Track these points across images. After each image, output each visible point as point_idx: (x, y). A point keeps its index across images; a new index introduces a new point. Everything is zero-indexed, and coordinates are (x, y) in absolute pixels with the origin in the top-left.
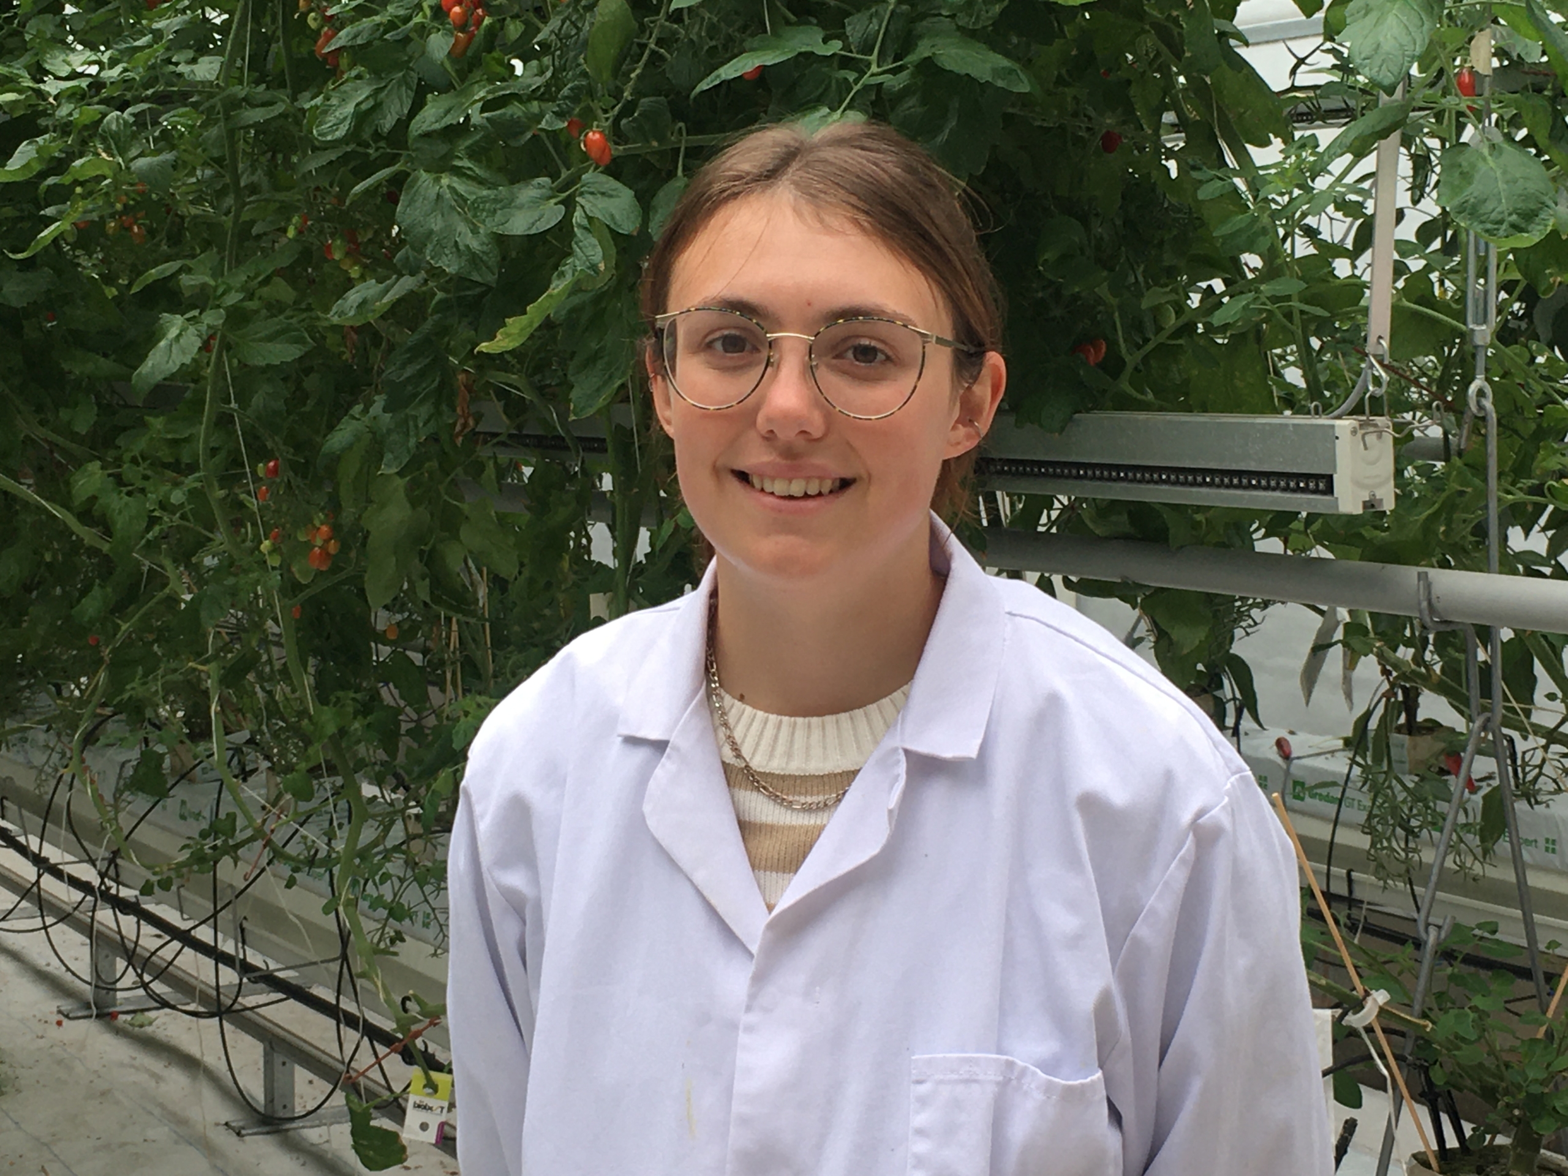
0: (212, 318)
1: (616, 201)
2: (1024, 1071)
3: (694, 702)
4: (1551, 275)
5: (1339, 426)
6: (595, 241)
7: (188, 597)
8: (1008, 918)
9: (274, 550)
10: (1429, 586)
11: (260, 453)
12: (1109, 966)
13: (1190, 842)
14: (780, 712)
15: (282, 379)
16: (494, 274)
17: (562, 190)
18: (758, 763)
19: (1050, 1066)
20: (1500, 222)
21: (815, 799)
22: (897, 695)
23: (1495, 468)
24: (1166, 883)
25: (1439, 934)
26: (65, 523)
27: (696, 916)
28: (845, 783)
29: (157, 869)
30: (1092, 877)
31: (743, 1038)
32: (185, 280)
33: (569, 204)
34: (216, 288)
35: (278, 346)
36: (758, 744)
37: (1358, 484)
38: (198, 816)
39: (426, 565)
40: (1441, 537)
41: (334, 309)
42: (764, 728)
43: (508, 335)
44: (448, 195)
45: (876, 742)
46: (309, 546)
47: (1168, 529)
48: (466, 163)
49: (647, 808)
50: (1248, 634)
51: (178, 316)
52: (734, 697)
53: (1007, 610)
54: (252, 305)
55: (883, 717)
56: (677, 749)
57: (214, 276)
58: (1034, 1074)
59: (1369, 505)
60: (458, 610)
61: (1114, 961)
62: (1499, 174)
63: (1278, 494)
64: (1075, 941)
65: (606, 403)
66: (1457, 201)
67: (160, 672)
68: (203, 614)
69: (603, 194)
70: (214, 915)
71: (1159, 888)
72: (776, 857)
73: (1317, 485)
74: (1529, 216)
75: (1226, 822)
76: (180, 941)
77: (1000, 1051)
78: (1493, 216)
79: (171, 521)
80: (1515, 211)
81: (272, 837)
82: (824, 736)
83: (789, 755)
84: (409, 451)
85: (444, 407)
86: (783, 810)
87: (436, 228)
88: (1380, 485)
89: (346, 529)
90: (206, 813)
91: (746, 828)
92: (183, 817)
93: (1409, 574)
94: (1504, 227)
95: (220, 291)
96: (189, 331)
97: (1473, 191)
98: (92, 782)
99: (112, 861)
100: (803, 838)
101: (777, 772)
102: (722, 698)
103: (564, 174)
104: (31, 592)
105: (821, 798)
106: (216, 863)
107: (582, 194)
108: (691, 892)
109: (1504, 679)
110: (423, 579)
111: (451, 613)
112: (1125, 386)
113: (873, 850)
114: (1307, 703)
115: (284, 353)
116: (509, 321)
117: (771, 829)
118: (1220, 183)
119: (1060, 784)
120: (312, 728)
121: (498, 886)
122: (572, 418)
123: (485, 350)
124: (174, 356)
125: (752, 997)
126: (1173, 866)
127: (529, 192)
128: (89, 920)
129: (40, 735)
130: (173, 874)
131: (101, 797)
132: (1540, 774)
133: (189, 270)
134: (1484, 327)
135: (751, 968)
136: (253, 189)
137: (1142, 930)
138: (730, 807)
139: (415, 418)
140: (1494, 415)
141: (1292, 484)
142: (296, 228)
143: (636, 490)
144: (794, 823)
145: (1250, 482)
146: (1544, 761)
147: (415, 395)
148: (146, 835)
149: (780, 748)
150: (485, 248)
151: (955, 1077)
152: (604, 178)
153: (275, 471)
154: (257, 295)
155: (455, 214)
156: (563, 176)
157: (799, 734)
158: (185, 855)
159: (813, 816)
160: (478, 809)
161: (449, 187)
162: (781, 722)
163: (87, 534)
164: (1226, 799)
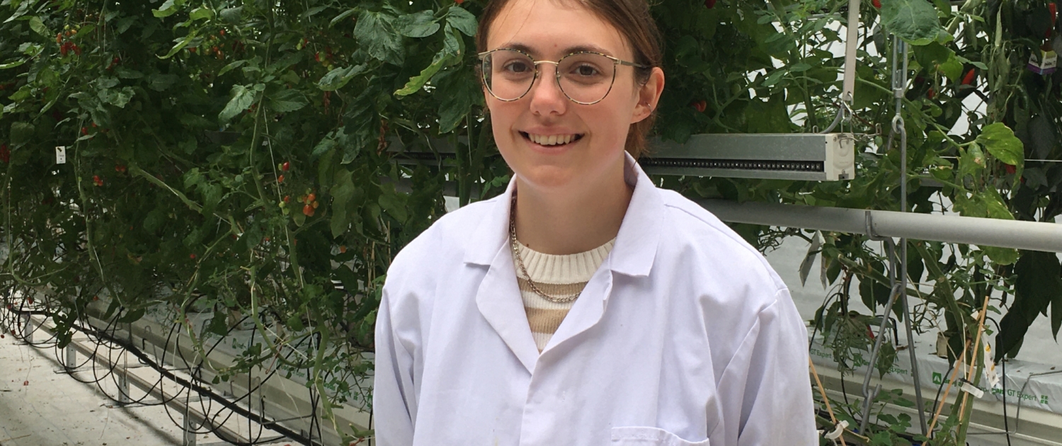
0: (257, 88)
1: (467, 21)
2: (670, 436)
3: (502, 248)
4: (935, 63)
5: (828, 137)
6: (455, 40)
7: (240, 235)
8: (663, 360)
9: (285, 207)
10: (871, 219)
11: (279, 159)
12: (714, 384)
13: (757, 322)
14: (547, 253)
15: (291, 125)
16: (402, 61)
17: (439, 16)
18: (535, 278)
19: (683, 434)
20: (912, 33)
21: (565, 297)
22: (608, 244)
23: (905, 161)
24: (745, 342)
25: (874, 393)
26: (180, 199)
27: (502, 352)
28: (580, 289)
29: (221, 370)
30: (707, 340)
31: (525, 416)
32: (246, 69)
33: (443, 23)
34: (261, 73)
35: (292, 103)
36: (535, 269)
37: (837, 166)
38: (242, 346)
39: (361, 216)
40: (877, 195)
41: (321, 81)
42: (539, 260)
43: (411, 86)
44: (380, 23)
45: (597, 268)
46: (303, 204)
47: (737, 193)
48: (390, 7)
49: (478, 299)
50: (775, 249)
51: (242, 86)
52: (524, 245)
53: (665, 203)
54: (279, 82)
55: (601, 256)
56: (494, 269)
57: (260, 67)
58: (675, 437)
59: (841, 177)
60: (376, 238)
61: (717, 382)
62: (911, 9)
63: (795, 172)
64: (697, 371)
65: (457, 125)
66: (891, 22)
67: (226, 271)
68: (249, 242)
69: (460, 17)
70: (249, 394)
71: (742, 344)
72: (543, 325)
73: (815, 167)
74: (926, 31)
75: (776, 312)
76: (230, 408)
77: (657, 426)
78: (908, 30)
79: (235, 190)
80: (919, 28)
81: (280, 353)
82: (570, 264)
83: (551, 274)
84: (356, 152)
85: (374, 132)
86: (548, 302)
87: (374, 38)
88: (847, 167)
89: (322, 196)
90: (246, 345)
91: (529, 311)
92: (234, 347)
93: (861, 213)
94: (914, 35)
95: (263, 75)
96: (247, 94)
97: (898, 17)
98: (190, 327)
99: (198, 369)
100: (558, 316)
101: (545, 283)
102: (518, 245)
103: (439, 9)
104: (161, 237)
105: (568, 296)
106: (251, 368)
107: (449, 17)
108: (498, 341)
109: (908, 272)
110: (360, 223)
111: (371, 239)
112: (717, 120)
113: (595, 322)
114: (803, 285)
115: (294, 106)
116: (411, 79)
117: (541, 311)
118: (769, 17)
119: (691, 291)
120: (302, 295)
121: (400, 339)
122: (440, 133)
123: (398, 94)
124: (239, 105)
125: (531, 395)
126: (748, 335)
127: (422, 17)
128: (186, 407)
129: (163, 307)
130: (229, 373)
131: (194, 335)
132: (923, 318)
133: (246, 65)
134: (901, 89)
135: (530, 381)
136: (280, 29)
137: (731, 367)
138: (521, 300)
139: (360, 136)
140: (905, 133)
141: (803, 167)
142: (301, 45)
143: (469, 174)
144: (553, 308)
145: (781, 166)
146: (925, 311)
147: (359, 126)
148: (214, 356)
149: (547, 271)
150: (398, 48)
151: (634, 438)
152: (460, 9)
153: (287, 167)
154: (281, 78)
155: (383, 32)
156: (439, 11)
157: (557, 263)
158: (236, 363)
159: (563, 305)
160: (391, 301)
161: (380, 19)
162: (548, 257)
163: (190, 204)
164: (776, 301)
